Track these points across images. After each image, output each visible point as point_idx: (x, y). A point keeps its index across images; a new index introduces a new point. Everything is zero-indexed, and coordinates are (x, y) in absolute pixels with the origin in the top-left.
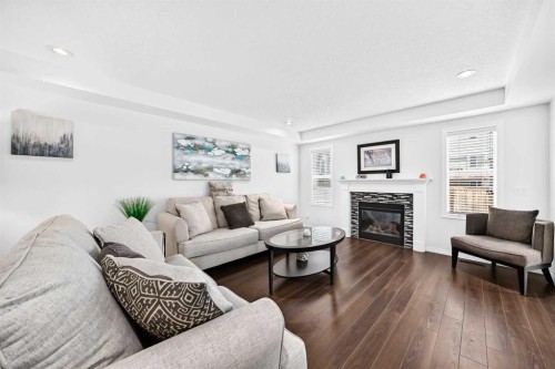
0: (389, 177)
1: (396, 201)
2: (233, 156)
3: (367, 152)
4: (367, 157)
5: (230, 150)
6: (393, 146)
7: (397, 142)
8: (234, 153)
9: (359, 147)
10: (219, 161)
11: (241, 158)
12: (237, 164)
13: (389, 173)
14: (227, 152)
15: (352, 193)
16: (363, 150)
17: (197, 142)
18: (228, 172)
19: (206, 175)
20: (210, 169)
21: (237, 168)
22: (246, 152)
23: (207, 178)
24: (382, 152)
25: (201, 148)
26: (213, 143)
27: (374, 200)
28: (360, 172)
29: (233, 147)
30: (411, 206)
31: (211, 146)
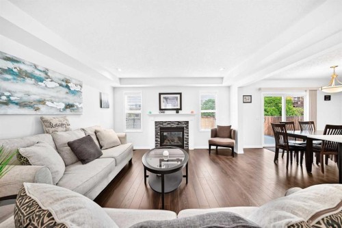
0: (177, 112)
1: (180, 125)
2: (66, 90)
3: (165, 98)
4: (165, 100)
5: (64, 84)
6: (178, 96)
7: (180, 94)
8: (67, 87)
9: (160, 94)
10: (53, 93)
11: (74, 93)
12: (71, 99)
13: (177, 110)
14: (61, 85)
15: (156, 122)
16: (162, 96)
17: (24, 67)
18: (63, 106)
19: (37, 109)
20: (42, 102)
21: (71, 103)
22: (78, 88)
23: (38, 112)
24: (173, 99)
25: (31, 76)
26: (45, 72)
27: (169, 126)
28: (160, 109)
29: (67, 81)
30: (187, 127)
31: (43, 75)
